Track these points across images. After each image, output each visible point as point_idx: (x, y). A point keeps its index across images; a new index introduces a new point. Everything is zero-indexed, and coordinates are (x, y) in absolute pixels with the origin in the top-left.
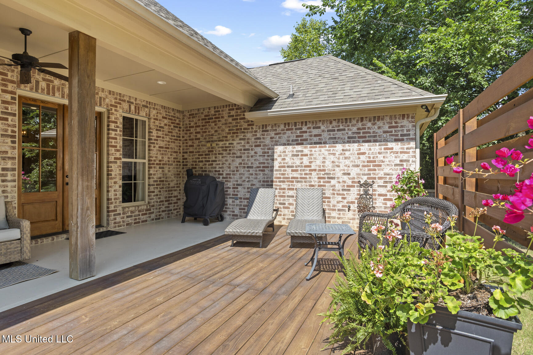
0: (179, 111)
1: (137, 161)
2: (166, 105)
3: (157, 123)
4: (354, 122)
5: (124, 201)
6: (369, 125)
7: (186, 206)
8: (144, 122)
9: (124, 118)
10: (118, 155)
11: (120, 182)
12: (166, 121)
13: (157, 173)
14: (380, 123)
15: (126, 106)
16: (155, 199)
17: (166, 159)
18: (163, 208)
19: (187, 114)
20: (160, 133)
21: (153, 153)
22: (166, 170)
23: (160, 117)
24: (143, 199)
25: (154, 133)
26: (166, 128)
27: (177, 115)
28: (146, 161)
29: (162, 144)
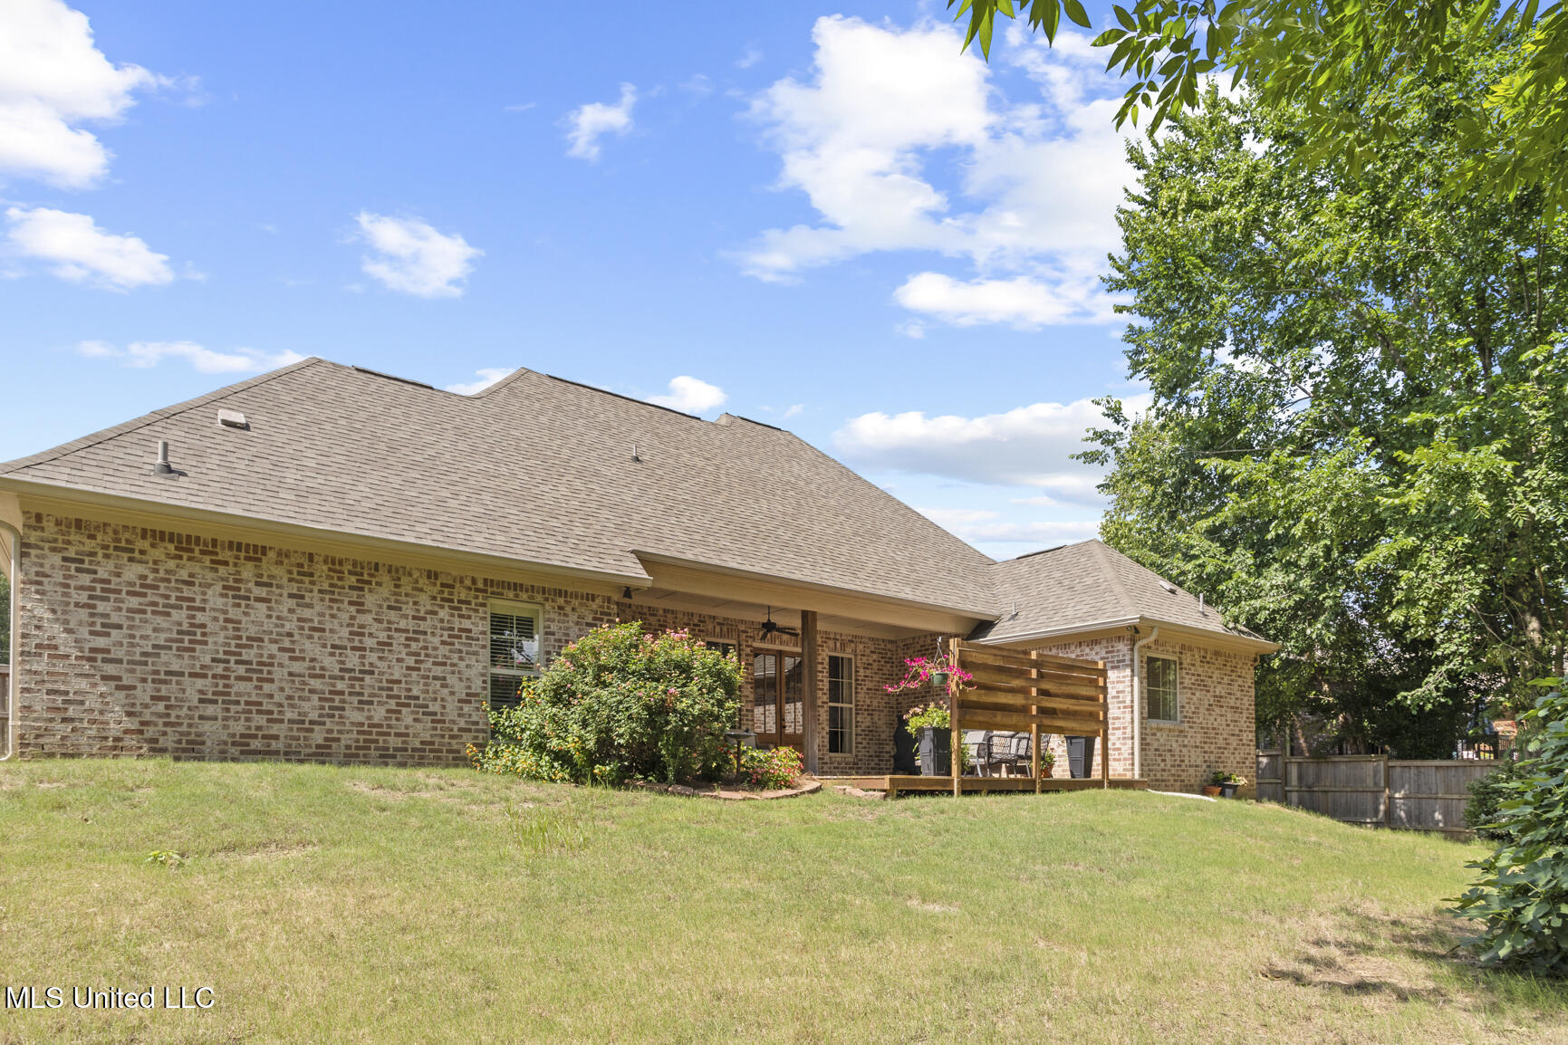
0: (890, 642)
1: (844, 705)
2: (873, 636)
3: (864, 659)
4: (1073, 648)
5: (831, 750)
6: (1087, 650)
7: (896, 758)
8: (850, 660)
9: (830, 657)
10: (825, 698)
11: (827, 729)
12: (875, 656)
13: (865, 720)
14: (1097, 648)
15: (831, 643)
16: (863, 752)
17: (875, 703)
18: (873, 765)
19: (901, 645)
20: (868, 672)
21: (861, 696)
22: (876, 718)
23: (868, 652)
24: (850, 752)
25: (862, 672)
26: (875, 666)
27: (889, 646)
28: (853, 706)
29: (871, 685)
